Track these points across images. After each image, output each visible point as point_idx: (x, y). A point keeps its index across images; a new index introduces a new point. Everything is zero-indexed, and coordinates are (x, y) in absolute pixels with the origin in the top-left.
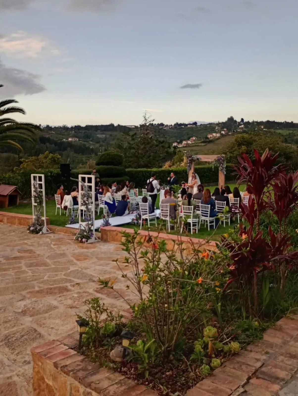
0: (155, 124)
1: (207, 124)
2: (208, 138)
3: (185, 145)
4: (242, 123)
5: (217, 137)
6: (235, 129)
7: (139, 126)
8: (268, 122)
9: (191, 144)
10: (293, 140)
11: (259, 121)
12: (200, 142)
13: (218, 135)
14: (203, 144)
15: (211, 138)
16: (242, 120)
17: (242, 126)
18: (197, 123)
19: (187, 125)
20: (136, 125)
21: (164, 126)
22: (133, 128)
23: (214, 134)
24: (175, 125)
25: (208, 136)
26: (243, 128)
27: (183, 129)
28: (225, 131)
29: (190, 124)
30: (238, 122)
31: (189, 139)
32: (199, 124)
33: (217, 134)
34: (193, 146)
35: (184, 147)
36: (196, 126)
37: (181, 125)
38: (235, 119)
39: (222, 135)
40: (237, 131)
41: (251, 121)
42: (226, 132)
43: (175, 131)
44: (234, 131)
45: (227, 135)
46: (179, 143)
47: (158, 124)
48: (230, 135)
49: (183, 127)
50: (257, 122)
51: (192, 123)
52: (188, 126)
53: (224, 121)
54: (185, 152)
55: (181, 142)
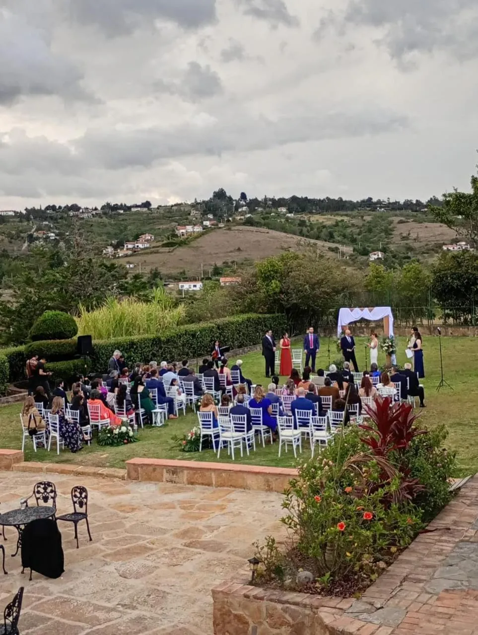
0: (60, 207)
1: (172, 206)
2: (176, 236)
3: (130, 252)
4: (242, 202)
5: (196, 234)
6: (231, 216)
7: (24, 212)
8: (294, 199)
9: (142, 249)
10: (344, 236)
11: (277, 198)
12: (160, 244)
13: (198, 229)
14: (167, 249)
15: (183, 235)
16: (243, 196)
17: (244, 208)
18: (152, 203)
19: (129, 208)
20: (18, 210)
21: (81, 211)
22: (11, 217)
23: (189, 228)
24: (103, 208)
25: (177, 232)
26: (245, 212)
27: (121, 218)
28: (210, 220)
29: (137, 206)
30: (236, 200)
31: (136, 238)
32: (154, 206)
33: (196, 227)
34: (147, 253)
35: (126, 256)
36: (149, 209)
37: (116, 208)
38: (228, 194)
39: (205, 227)
40: (234, 219)
41: (260, 198)
42: (213, 222)
43: (105, 220)
44: (228, 221)
45: (215, 227)
46: (116, 247)
47: (67, 207)
48: (220, 228)
49: (122, 212)
50: (273, 200)
51: (139, 203)
52: (133, 210)
53: (207, 199)
54: (131, 266)
55: (119, 246)
